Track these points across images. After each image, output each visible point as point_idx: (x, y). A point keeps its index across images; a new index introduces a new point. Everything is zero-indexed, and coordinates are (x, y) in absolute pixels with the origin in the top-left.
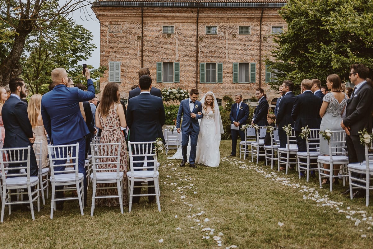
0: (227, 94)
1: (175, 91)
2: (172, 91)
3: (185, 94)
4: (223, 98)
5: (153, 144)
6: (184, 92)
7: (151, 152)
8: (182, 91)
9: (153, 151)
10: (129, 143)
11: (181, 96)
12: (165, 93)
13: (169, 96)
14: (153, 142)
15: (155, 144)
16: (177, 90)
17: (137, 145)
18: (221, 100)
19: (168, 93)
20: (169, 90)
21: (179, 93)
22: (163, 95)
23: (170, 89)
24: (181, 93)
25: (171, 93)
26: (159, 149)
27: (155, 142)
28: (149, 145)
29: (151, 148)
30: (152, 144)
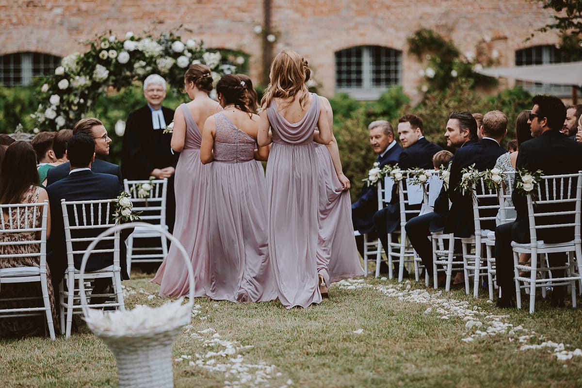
0: (429, 24)
1: (151, 47)
2: (140, 46)
3: (191, 59)
4: (411, 41)
5: (111, 204)
6: (190, 51)
7: (107, 219)
8: (178, 46)
9: (111, 217)
10: (64, 203)
11: (175, 66)
12: (113, 54)
13: (129, 66)
14: (110, 200)
15: (115, 203)
16: (159, 42)
17: (79, 207)
18: (398, 53)
19: (124, 58)
20: (130, 45)
21: (168, 52)
22: (106, 63)
23: (132, 39)
24: (176, 55)
25: (136, 55)
26: (124, 213)
27: (116, 200)
28: (104, 205)
29: (108, 213)
30: (109, 204)
